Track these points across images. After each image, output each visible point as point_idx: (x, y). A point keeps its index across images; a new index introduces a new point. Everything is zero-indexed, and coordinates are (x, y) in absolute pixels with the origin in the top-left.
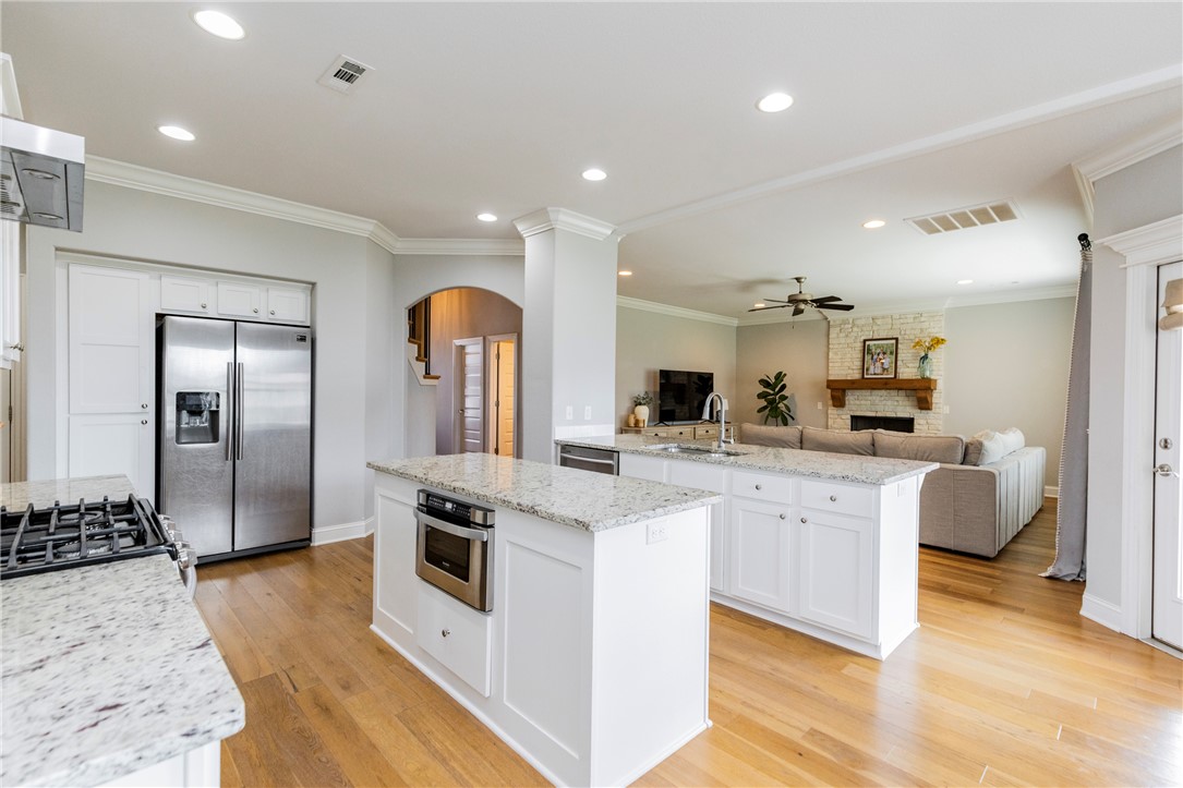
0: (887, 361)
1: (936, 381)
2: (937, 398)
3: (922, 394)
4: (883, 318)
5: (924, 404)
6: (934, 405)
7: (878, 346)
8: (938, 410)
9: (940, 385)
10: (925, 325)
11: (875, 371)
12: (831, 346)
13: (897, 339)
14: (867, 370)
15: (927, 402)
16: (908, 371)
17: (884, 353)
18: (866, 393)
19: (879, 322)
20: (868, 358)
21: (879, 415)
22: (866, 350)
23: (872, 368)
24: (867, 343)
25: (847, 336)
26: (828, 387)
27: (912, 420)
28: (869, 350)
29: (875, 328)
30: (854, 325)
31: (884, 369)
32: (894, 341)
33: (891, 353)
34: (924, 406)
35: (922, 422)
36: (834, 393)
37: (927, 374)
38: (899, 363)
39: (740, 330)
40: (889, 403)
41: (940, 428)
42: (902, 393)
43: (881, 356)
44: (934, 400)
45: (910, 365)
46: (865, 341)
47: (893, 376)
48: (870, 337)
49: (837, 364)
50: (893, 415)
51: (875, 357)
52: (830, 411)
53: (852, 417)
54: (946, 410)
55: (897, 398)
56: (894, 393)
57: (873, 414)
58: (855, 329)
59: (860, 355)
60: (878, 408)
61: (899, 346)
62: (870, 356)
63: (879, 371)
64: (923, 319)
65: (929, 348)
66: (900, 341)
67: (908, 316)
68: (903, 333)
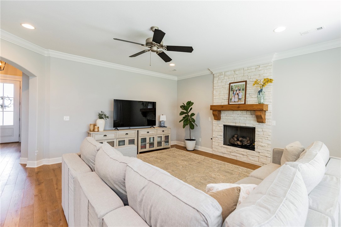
0: (242, 94)
1: (267, 105)
2: (268, 116)
3: (259, 113)
4: (239, 70)
5: (260, 119)
6: (266, 120)
7: (236, 86)
8: (269, 123)
9: (270, 108)
10: (261, 72)
11: (235, 100)
12: (214, 88)
13: (246, 82)
14: (231, 100)
15: (262, 118)
16: (252, 100)
17: (239, 90)
18: (230, 112)
19: (237, 73)
20: (231, 92)
21: (237, 125)
22: (231, 89)
23: (233, 98)
24: (231, 85)
25: (222, 82)
26: (211, 109)
27: (255, 128)
28: (232, 88)
29: (235, 76)
30: (225, 75)
31: (239, 99)
32: (244, 83)
33: (243, 90)
34: (260, 120)
35: (260, 130)
36: (214, 113)
37: (262, 101)
38: (247, 95)
39: (179, 82)
40: (242, 118)
41: (270, 134)
42: (249, 113)
43: (238, 92)
44: (266, 117)
45: (253, 96)
46: (230, 84)
47: (244, 103)
48: (233, 82)
49: (216, 97)
50: (245, 125)
51: (235, 92)
52: (214, 122)
53: (224, 126)
54: (274, 123)
55: (246, 116)
56: (244, 112)
57: (234, 124)
58: (226, 78)
59: (228, 92)
60: (237, 121)
61: (248, 85)
62: (232, 92)
63: (236, 100)
64: (260, 69)
65: (263, 86)
66: (248, 83)
67: (252, 68)
68: (249, 78)
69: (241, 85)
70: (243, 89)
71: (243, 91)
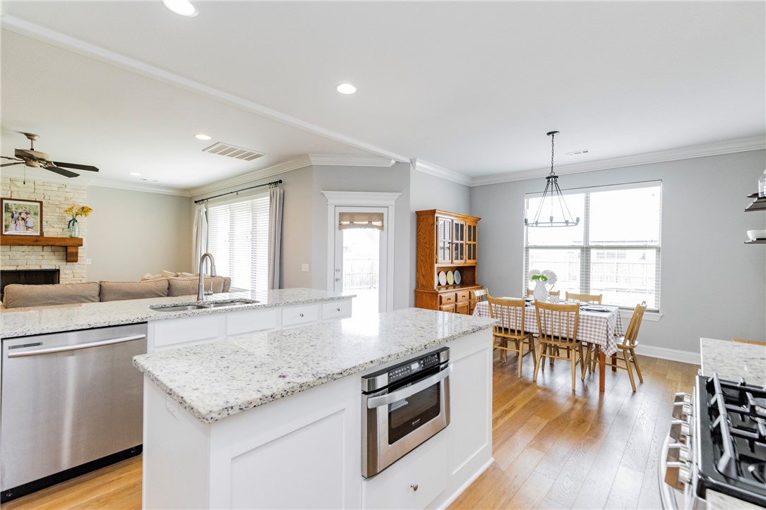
0: (33, 220)
2: (82, 253)
5: (71, 258)
6: (79, 258)
7: (19, 206)
8: (82, 262)
9: (86, 243)
10: (71, 195)
11: (17, 228)
13: (41, 203)
15: (74, 256)
16: (52, 231)
17: (27, 213)
22: (5, 208)
23: (14, 225)
24: (5, 201)
27: (59, 270)
28: (8, 208)
31: (28, 227)
32: (38, 204)
35: (67, 272)
37: (76, 234)
38: (44, 223)
40: (33, 257)
41: (85, 275)
42: (47, 249)
44: (80, 254)
45: (54, 226)
46: (2, 199)
47: (39, 234)
48: (9, 197)
50: (37, 268)
51: (16, 215)
54: (89, 261)
55: (42, 253)
56: (39, 248)
57: (13, 268)
60: (20, 262)
61: (44, 208)
62: (10, 214)
63: (23, 228)
64: (67, 190)
65: (78, 214)
66: (44, 205)
67: (53, 185)
68: (46, 197)
69: (30, 206)
70: (35, 214)
71: (35, 216)
